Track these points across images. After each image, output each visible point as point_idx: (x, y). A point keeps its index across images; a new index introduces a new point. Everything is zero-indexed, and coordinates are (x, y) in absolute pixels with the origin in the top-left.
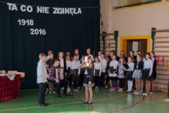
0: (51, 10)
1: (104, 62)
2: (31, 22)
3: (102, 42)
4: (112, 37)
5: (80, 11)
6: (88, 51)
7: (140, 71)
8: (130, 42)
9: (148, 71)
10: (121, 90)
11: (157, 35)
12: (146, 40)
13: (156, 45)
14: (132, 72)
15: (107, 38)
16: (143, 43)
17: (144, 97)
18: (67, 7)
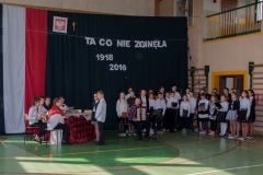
0: (132, 44)
1: (193, 101)
2: (110, 57)
3: (190, 78)
4: (203, 72)
5: (165, 44)
6: (174, 88)
7: (234, 112)
8: (223, 78)
9: (245, 112)
10: (212, 133)
11: (256, 70)
12: (242, 76)
13: (255, 81)
14: (226, 113)
15: (196, 73)
16: (239, 79)
17: (240, 142)
18: (151, 39)
